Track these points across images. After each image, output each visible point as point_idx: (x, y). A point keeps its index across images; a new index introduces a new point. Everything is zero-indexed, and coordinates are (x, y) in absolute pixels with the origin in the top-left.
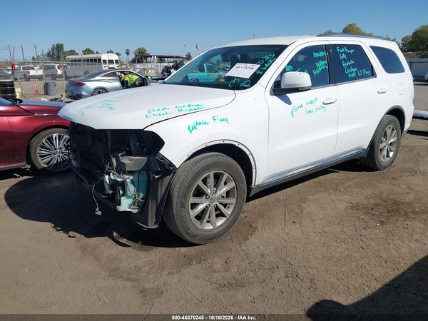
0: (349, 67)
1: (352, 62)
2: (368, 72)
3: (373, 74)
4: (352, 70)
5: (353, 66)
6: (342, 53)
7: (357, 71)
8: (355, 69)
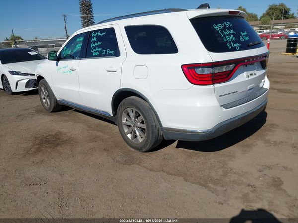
0: (95, 47)
1: (99, 43)
2: (112, 52)
3: (117, 54)
4: (97, 49)
5: (99, 46)
6: (94, 37)
7: (100, 51)
8: (100, 49)
